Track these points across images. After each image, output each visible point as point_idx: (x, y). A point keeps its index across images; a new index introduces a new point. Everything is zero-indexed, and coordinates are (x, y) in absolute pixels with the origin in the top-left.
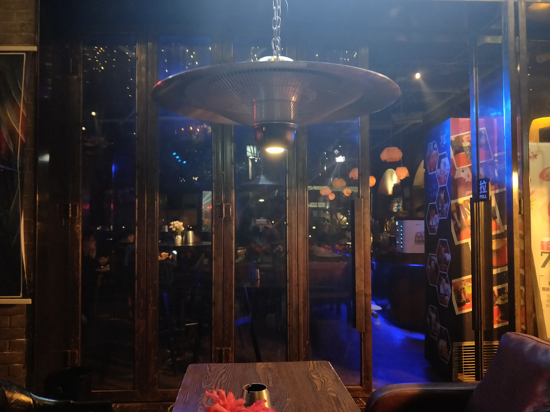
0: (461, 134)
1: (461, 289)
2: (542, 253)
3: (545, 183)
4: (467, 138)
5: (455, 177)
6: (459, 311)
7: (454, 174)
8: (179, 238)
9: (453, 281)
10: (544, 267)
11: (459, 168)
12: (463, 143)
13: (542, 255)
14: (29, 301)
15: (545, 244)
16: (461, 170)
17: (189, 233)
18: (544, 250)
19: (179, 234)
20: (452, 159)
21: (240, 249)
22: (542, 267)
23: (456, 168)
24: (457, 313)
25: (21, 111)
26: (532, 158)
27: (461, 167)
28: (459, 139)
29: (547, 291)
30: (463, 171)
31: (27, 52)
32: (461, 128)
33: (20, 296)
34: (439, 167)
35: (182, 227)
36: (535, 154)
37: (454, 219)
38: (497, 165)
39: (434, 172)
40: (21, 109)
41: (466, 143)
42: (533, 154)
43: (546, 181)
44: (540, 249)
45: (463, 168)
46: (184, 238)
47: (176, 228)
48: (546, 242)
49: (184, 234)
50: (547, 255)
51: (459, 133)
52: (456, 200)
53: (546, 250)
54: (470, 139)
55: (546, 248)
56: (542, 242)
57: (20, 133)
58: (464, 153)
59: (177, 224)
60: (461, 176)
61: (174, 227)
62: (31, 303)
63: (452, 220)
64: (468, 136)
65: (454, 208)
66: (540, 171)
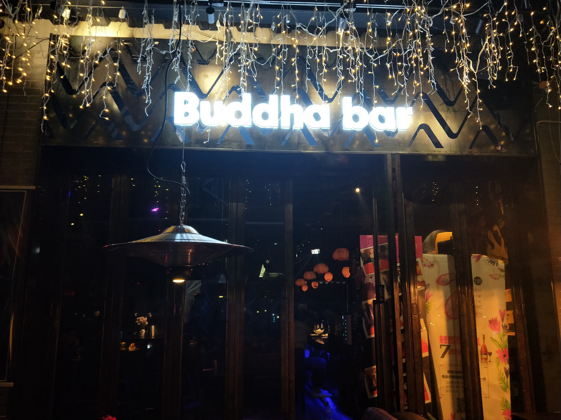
0: (368, 248)
1: (372, 377)
2: (441, 346)
3: (441, 287)
4: (373, 251)
5: (365, 282)
6: (371, 395)
7: (364, 280)
8: (143, 331)
9: (366, 369)
10: (443, 358)
11: (367, 275)
12: (370, 255)
13: (441, 348)
14: (11, 384)
15: (443, 338)
16: (370, 276)
17: (152, 327)
18: (442, 343)
19: (143, 328)
20: (362, 267)
21: (192, 342)
22: (441, 357)
23: (366, 275)
24: (370, 397)
25: (19, 234)
26: (430, 266)
27: (370, 274)
28: (367, 252)
29: (446, 378)
30: (371, 278)
31: (28, 190)
32: (369, 243)
33: (4, 380)
34: (356, 274)
35: (146, 322)
36: (432, 263)
37: (365, 317)
38: (399, 273)
39: (354, 277)
40: (20, 233)
41: (373, 255)
42: (431, 263)
43: (442, 285)
44: (439, 342)
45: (371, 275)
46: (147, 331)
47: (141, 322)
48: (444, 337)
49: (148, 328)
50: (445, 347)
51: (367, 247)
52: (366, 301)
53: (444, 343)
55: (444, 342)
56: (441, 337)
57: (17, 250)
58: (372, 263)
59: (142, 319)
60: (370, 282)
61: (139, 322)
62: (13, 386)
63: (363, 318)
64: (373, 249)
65: (364, 307)
66: (437, 277)
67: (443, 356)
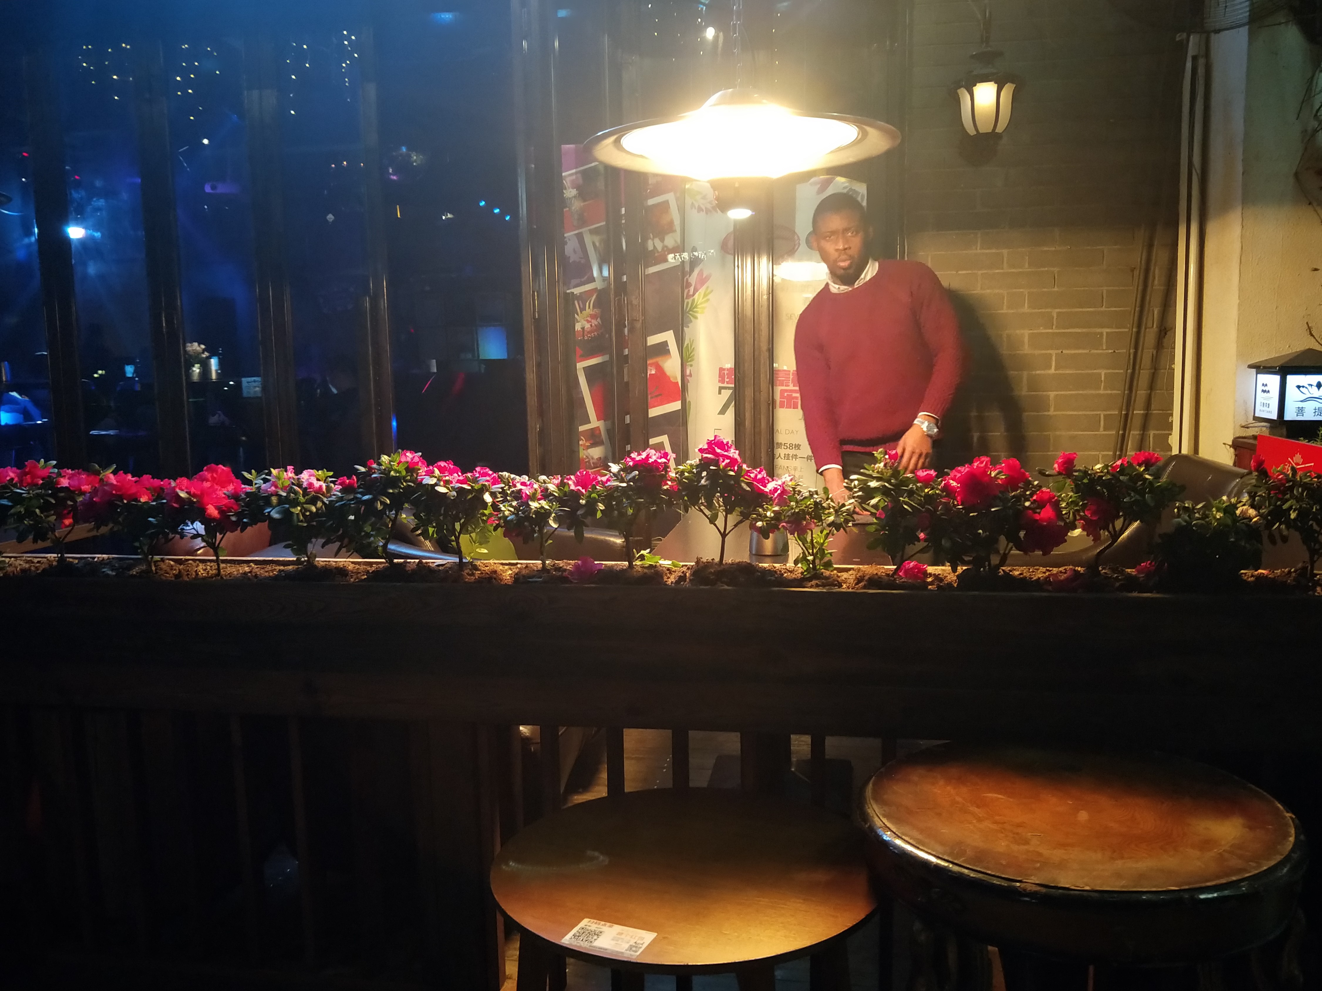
2: (721, 389)
3: (729, 258)
4: (572, 181)
10: (722, 416)
13: (720, 393)
15: (725, 371)
18: (723, 383)
22: (719, 414)
41: (571, 192)
44: (717, 382)
48: (728, 370)
50: (730, 392)
53: (727, 383)
54: (581, 181)
55: (728, 380)
56: (721, 370)
64: (574, 177)
67: (723, 412)
